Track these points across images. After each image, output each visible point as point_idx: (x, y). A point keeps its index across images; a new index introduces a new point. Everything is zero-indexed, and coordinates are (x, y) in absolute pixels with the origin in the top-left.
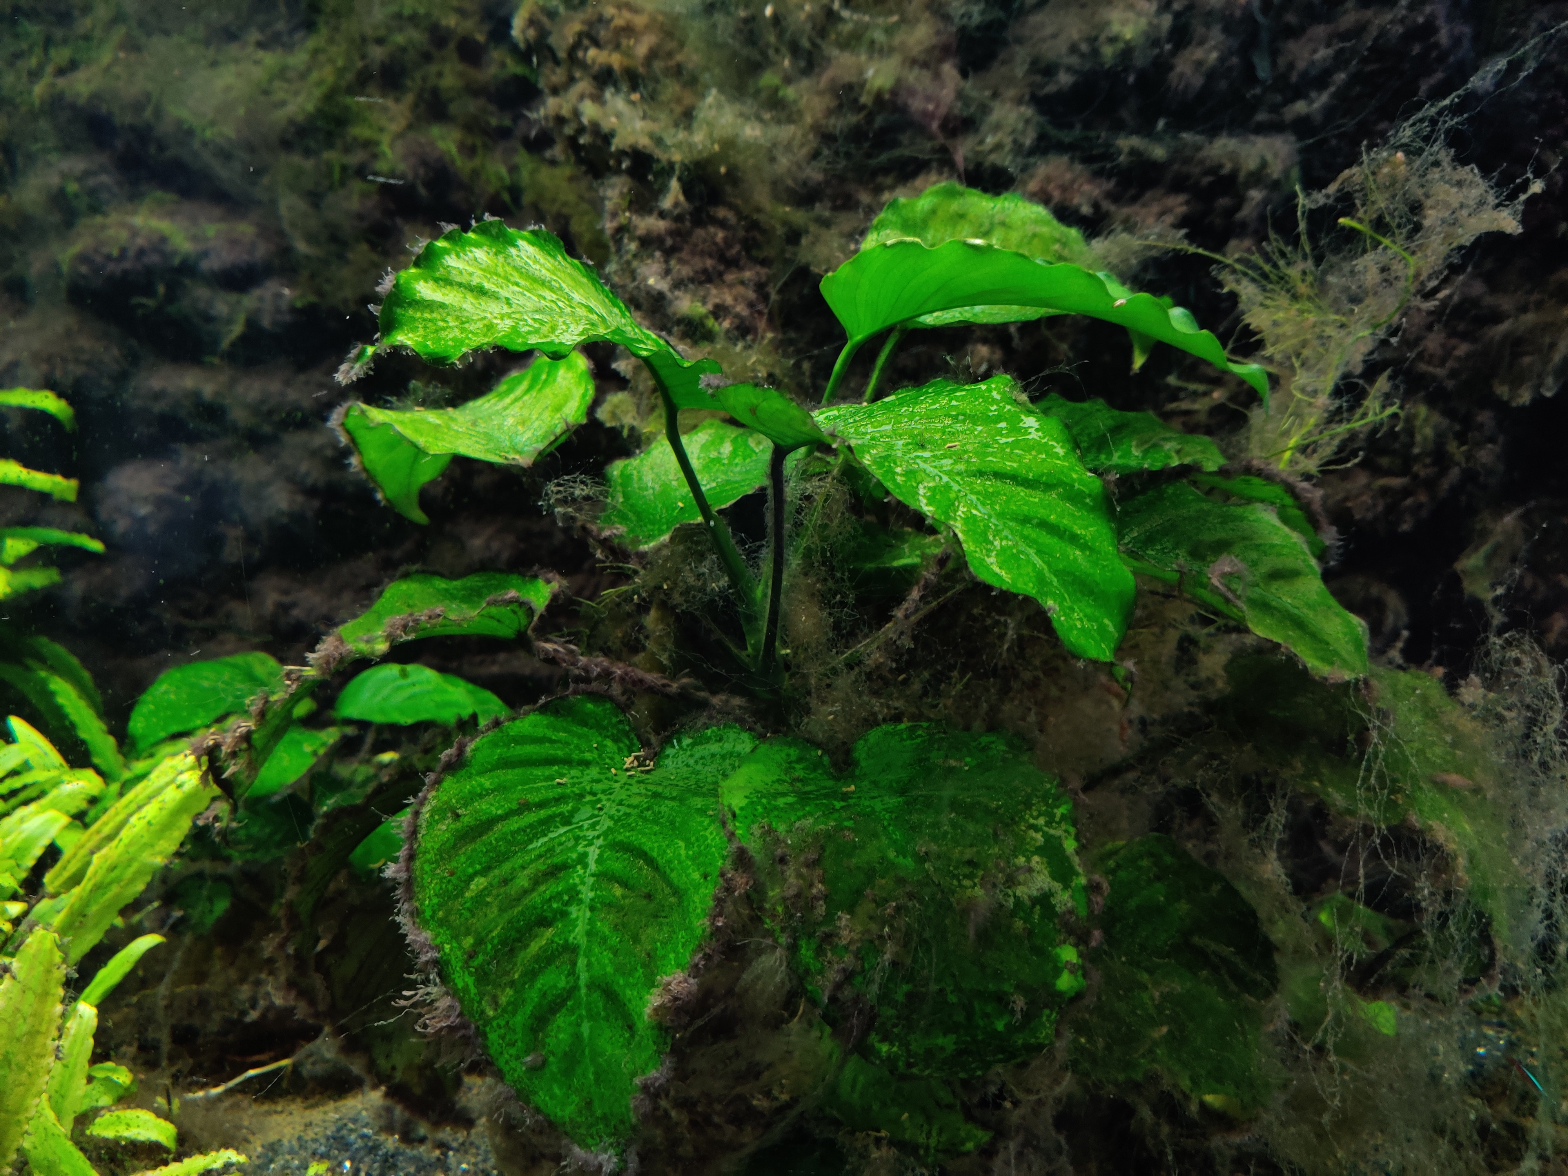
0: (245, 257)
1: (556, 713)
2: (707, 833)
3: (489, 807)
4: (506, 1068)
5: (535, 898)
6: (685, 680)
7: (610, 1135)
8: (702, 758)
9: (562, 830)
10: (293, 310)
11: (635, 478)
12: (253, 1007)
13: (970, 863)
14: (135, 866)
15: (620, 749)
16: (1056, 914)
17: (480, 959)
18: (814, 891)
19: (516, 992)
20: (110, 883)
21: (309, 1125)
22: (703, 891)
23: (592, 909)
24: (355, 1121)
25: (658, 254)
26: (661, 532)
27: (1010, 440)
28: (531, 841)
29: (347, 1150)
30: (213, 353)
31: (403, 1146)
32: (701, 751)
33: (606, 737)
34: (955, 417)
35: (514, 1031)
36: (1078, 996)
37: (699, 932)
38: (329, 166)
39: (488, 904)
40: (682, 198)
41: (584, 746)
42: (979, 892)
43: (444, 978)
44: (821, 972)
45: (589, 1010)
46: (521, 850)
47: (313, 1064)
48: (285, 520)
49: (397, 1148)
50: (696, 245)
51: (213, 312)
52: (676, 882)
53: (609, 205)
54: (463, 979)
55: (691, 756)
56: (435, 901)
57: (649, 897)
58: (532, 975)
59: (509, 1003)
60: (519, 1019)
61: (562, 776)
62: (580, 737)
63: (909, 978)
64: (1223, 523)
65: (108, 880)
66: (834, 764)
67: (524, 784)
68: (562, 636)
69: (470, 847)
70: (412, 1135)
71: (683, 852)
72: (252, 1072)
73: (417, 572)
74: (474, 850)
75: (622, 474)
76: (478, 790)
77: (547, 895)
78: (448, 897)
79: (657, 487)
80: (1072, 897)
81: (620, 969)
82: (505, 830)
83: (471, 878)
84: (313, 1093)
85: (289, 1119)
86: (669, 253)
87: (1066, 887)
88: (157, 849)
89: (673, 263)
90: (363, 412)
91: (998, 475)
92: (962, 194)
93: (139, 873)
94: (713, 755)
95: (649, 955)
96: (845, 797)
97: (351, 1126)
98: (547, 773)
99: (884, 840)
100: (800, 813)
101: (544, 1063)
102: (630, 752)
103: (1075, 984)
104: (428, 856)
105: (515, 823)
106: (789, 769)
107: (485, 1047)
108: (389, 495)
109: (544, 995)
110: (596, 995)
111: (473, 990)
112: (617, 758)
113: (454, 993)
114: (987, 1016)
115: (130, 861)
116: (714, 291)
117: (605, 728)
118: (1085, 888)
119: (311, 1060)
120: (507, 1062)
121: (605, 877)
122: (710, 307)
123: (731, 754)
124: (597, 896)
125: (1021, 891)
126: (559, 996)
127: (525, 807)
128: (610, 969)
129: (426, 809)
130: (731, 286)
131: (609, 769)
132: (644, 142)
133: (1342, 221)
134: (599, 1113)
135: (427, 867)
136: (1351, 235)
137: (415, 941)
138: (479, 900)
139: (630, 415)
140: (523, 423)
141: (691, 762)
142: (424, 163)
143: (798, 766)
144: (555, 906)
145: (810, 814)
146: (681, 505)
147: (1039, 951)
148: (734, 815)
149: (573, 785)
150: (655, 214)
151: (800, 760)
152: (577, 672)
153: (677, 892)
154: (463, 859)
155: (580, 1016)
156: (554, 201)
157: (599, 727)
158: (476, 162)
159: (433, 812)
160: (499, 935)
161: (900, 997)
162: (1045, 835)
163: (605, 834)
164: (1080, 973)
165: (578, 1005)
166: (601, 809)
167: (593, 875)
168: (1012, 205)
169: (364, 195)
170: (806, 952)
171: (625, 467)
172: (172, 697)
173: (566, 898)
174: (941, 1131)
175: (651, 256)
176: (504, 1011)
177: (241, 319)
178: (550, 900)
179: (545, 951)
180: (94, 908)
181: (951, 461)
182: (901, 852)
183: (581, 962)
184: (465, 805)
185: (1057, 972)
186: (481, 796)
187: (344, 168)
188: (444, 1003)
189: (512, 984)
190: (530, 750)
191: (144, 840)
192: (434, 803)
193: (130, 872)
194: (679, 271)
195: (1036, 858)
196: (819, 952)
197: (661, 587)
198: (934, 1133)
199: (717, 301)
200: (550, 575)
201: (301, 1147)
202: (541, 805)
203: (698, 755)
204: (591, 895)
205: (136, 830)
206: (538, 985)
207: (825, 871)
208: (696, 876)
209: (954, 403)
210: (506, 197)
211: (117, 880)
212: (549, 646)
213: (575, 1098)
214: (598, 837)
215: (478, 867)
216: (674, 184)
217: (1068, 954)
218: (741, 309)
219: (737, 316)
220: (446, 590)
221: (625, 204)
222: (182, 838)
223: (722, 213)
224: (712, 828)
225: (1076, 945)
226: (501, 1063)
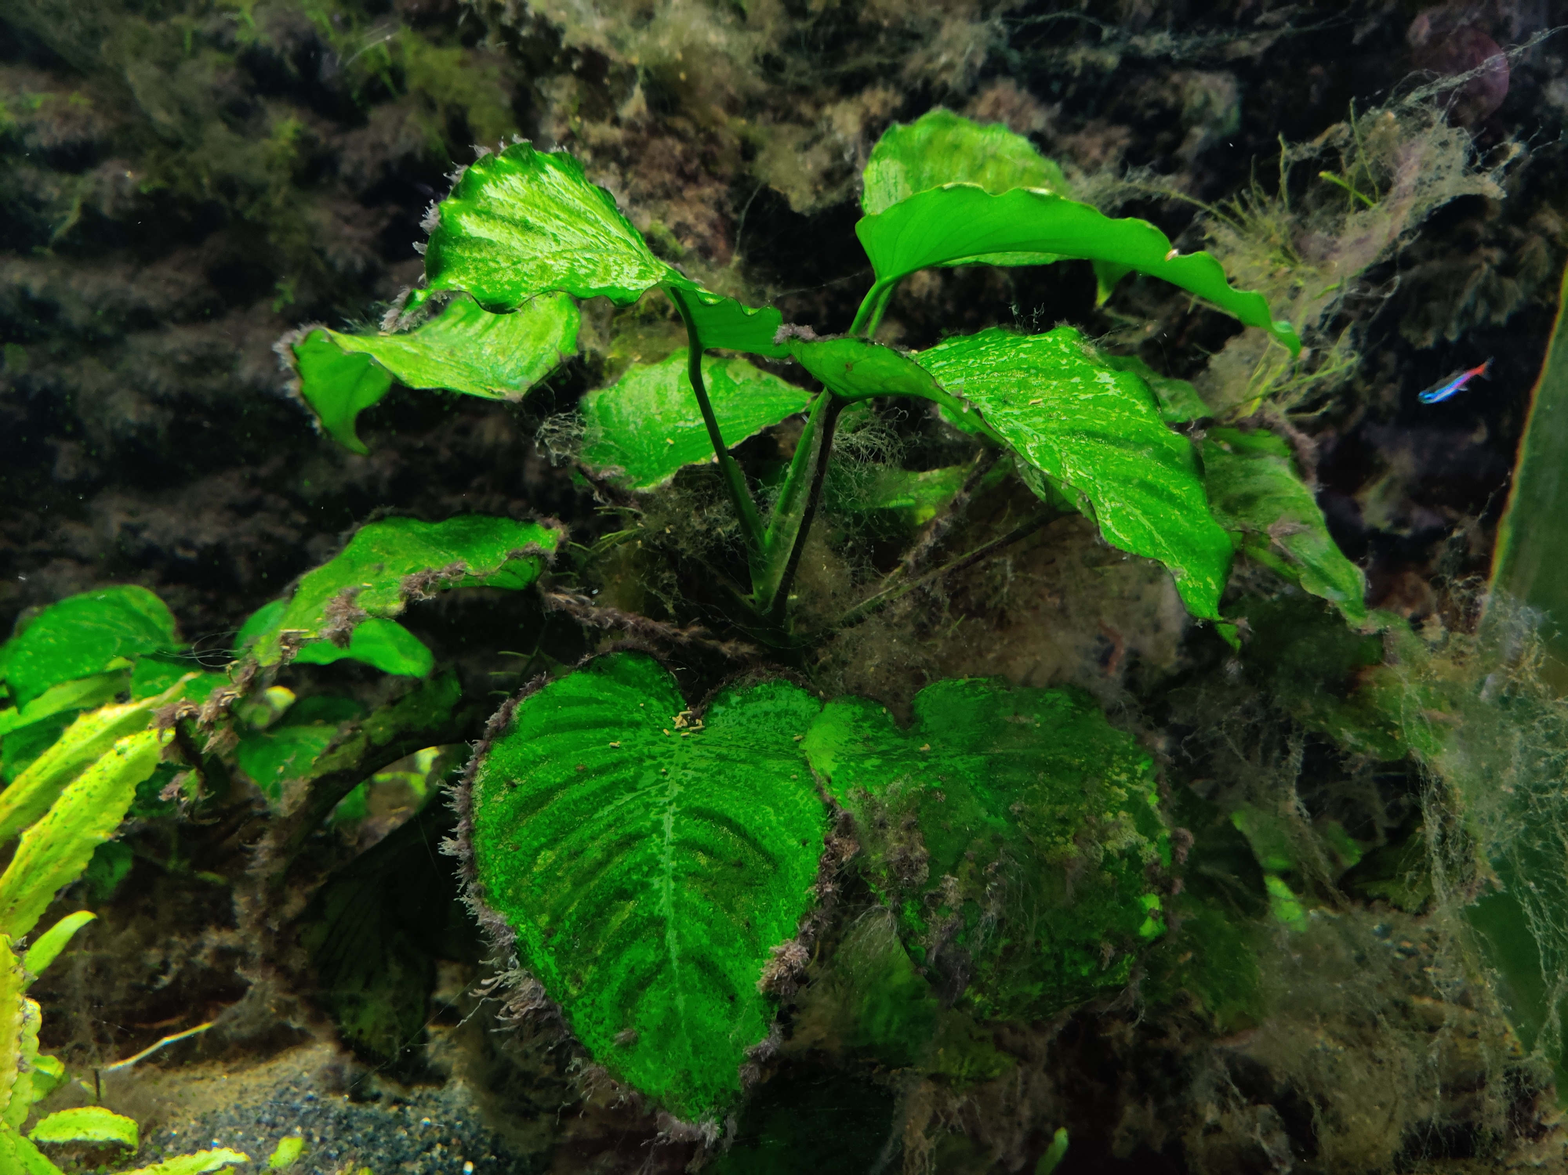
0: (80, 133)
1: (599, 671)
2: (797, 798)
3: (546, 775)
4: (594, 1047)
5: (613, 870)
6: (695, 629)
7: (711, 1104)
8: (755, 716)
9: (628, 797)
10: (138, 196)
11: (614, 412)
12: (165, 972)
13: (1064, 821)
14: (75, 843)
15: (666, 708)
16: (1142, 866)
17: (558, 938)
18: (918, 854)
19: (600, 969)
20: (47, 863)
21: (243, 1092)
22: (802, 858)
23: (676, 879)
24: (296, 1084)
25: (613, 166)
26: (663, 471)
27: (1090, 396)
28: (596, 810)
29: (294, 1116)
30: (44, 243)
31: (354, 1105)
32: (752, 708)
33: (650, 695)
34: (1027, 370)
35: (601, 1009)
36: (1159, 939)
37: (803, 899)
38: (179, 32)
39: (559, 879)
40: (644, 108)
41: (630, 706)
42: (1073, 849)
43: (524, 960)
44: (925, 932)
45: (684, 983)
46: (586, 820)
47: (239, 1026)
48: (133, 433)
49: (349, 1108)
50: (653, 158)
51: (41, 196)
52: (769, 848)
53: (556, 108)
54: (544, 960)
55: (742, 714)
56: (502, 878)
57: (740, 865)
58: (617, 950)
59: (593, 981)
60: (606, 997)
61: (615, 739)
62: (625, 696)
63: (1010, 934)
64: (1247, 476)
65: (44, 859)
66: (898, 721)
67: (576, 749)
68: (571, 586)
69: (532, 818)
70: (364, 1094)
71: (773, 818)
72: (167, 1040)
73: (392, 515)
74: (536, 822)
75: (599, 407)
76: (531, 757)
77: (626, 866)
78: (516, 873)
79: (639, 421)
80: (1158, 849)
81: (718, 940)
82: (567, 798)
83: (537, 851)
84: (236, 1056)
85: (213, 1085)
86: (625, 165)
87: (1152, 840)
88: (100, 823)
89: (630, 176)
90: (331, 339)
91: (1091, 434)
92: (954, 124)
93: (79, 850)
94: (766, 714)
95: (748, 924)
96: (924, 757)
97: (293, 1089)
98: (599, 736)
99: (975, 800)
100: (891, 776)
101: (636, 1041)
102: (677, 712)
103: (1157, 930)
104: (489, 831)
105: (576, 792)
106: (857, 728)
107: (570, 1027)
108: (327, 423)
109: (632, 971)
110: (690, 967)
111: (555, 970)
112: (665, 718)
113: (534, 974)
114: (1074, 963)
115: (71, 836)
116: (674, 209)
117: (649, 686)
118: (1170, 841)
119: (235, 1022)
120: (595, 1041)
121: (687, 845)
122: (671, 225)
123: (786, 712)
124: (679, 866)
125: (1111, 845)
126: (648, 970)
127: (583, 775)
128: (705, 941)
129: (479, 780)
130: (690, 203)
131: (661, 730)
132: (599, 41)
133: (1323, 174)
134: (698, 1083)
135: (489, 843)
136: (1332, 192)
137: (491, 923)
138: (549, 874)
139: (591, 339)
140: (503, 353)
141: (744, 721)
142: (291, 33)
143: (865, 725)
144: (635, 877)
145: (899, 776)
146: (671, 442)
147: (1125, 901)
148: (829, 781)
149: (629, 748)
150: (608, 121)
151: (865, 718)
152: (590, 623)
153: (769, 858)
154: (526, 832)
155: (674, 990)
156: (447, 88)
157: (642, 685)
158: (351, 38)
159: (487, 782)
160: (576, 912)
161: (998, 952)
162: (1129, 790)
163: (678, 800)
164: (1161, 919)
165: (671, 979)
166: (665, 774)
167: (672, 844)
168: (1000, 137)
169: (220, 68)
170: (909, 913)
171: (601, 397)
172: (51, 641)
173: (645, 869)
174: (973, 1061)
175: (605, 167)
176: (589, 989)
177: (76, 203)
178: (628, 872)
179: (629, 925)
180: (27, 891)
181: (1041, 419)
182: (992, 811)
183: (671, 935)
184: (520, 774)
185: (1142, 919)
186: (534, 763)
187: (196, 35)
188: (527, 986)
189: (596, 961)
190: (579, 712)
191: (84, 814)
192: (486, 773)
193: (69, 850)
194: (637, 185)
195: (1123, 814)
196: (923, 913)
197: (664, 532)
198: (966, 1064)
199: (678, 219)
200: (550, 520)
201: (241, 1116)
202: (600, 771)
203: (749, 714)
204: (674, 864)
205: (74, 803)
206: (625, 960)
207: (925, 834)
208: (793, 843)
209: (1022, 355)
210: (387, 79)
211: (55, 859)
212: (560, 598)
213: (672, 1072)
214: (670, 803)
215: (543, 840)
216: (638, 92)
217: (1152, 902)
218: (703, 228)
219: (699, 236)
220: (428, 535)
221: (573, 108)
222: (126, 810)
223: (680, 123)
224: (801, 793)
225: (1159, 894)
226: (588, 1042)
